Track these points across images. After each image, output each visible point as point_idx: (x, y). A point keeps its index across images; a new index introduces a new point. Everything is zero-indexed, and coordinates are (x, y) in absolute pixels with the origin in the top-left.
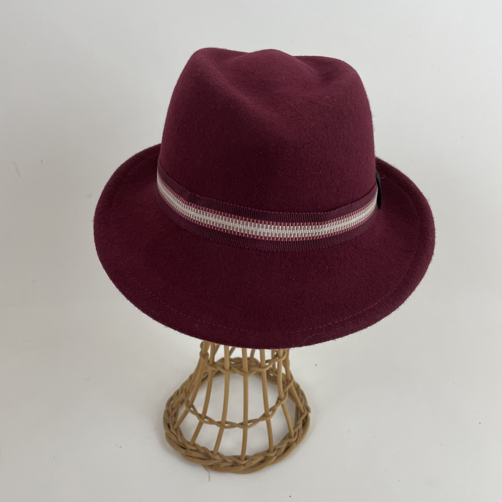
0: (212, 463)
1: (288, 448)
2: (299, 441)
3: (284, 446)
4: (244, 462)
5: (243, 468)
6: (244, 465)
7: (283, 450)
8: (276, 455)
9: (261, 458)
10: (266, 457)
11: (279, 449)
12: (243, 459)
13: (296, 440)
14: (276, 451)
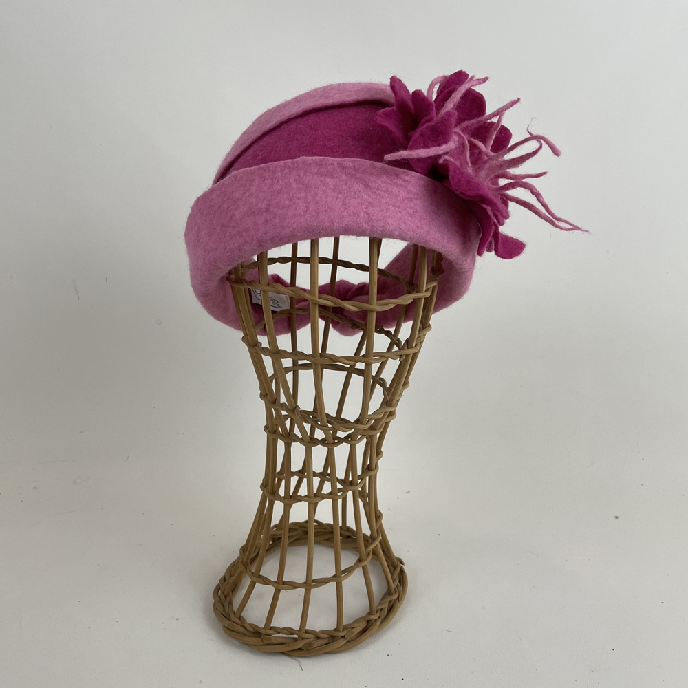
0: (300, 644)
1: (391, 609)
2: (401, 599)
3: (386, 606)
4: (343, 634)
5: (343, 642)
6: (344, 637)
7: (386, 610)
8: (379, 617)
9: (363, 625)
10: (368, 621)
11: (381, 609)
12: (341, 629)
13: (398, 597)
14: (378, 612)
